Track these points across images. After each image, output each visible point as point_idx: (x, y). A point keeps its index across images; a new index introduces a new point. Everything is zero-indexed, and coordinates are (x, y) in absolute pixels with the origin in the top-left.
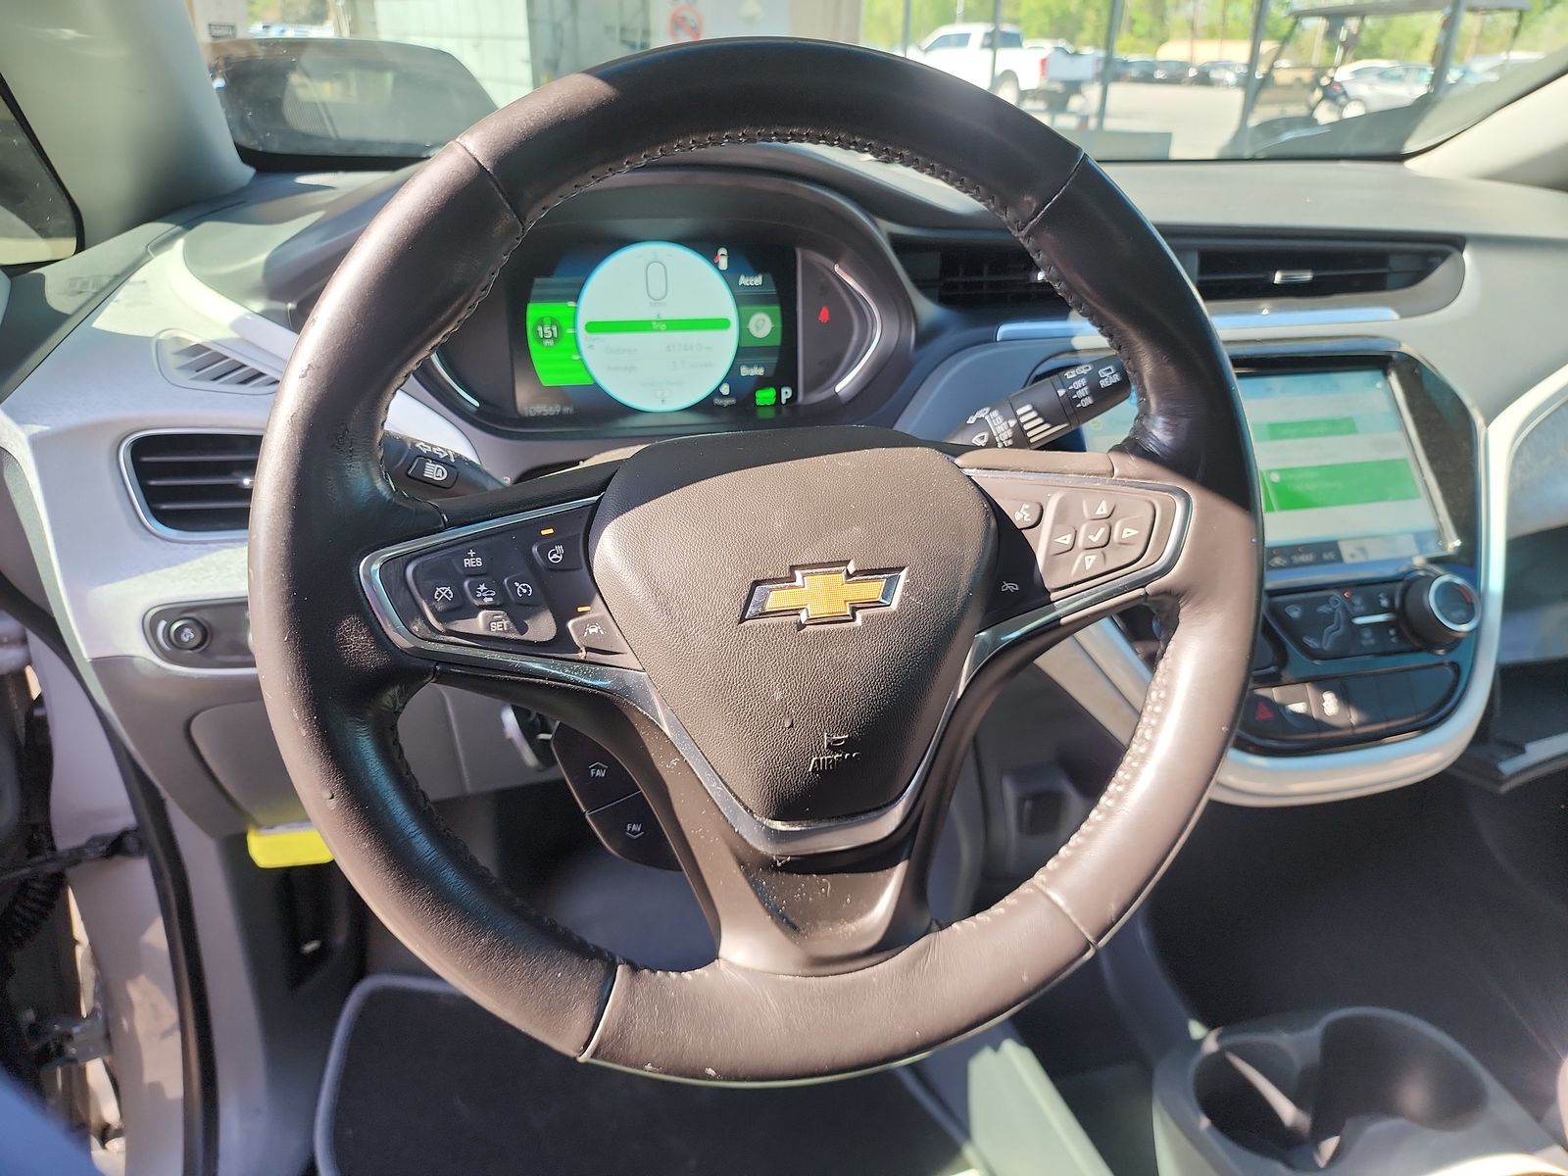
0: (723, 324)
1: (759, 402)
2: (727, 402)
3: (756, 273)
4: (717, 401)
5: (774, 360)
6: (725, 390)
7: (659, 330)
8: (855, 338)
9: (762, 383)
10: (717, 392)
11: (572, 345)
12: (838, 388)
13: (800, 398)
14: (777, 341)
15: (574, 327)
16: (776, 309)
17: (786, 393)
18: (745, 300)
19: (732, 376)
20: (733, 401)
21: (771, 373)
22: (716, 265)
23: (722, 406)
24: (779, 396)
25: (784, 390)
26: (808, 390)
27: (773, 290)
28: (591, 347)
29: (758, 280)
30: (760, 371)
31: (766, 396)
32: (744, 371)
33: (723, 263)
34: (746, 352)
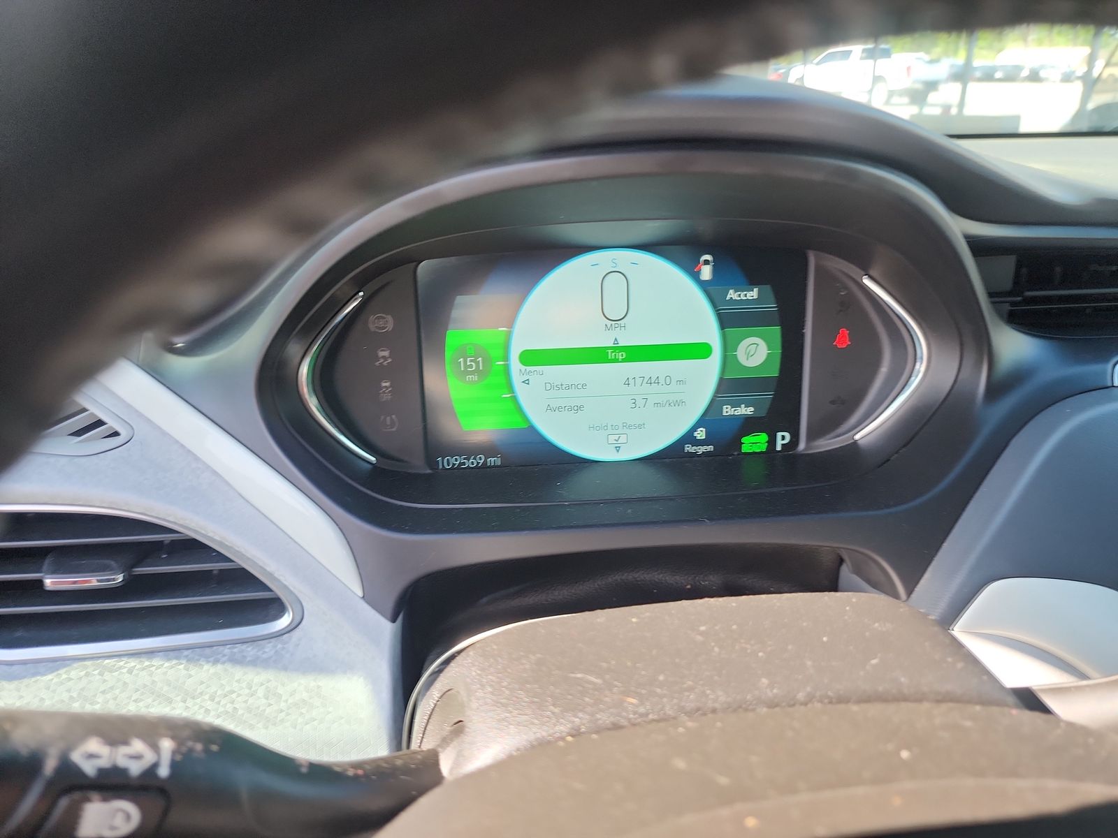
0: (699, 351)
1: (746, 448)
2: (701, 450)
3: (752, 282)
4: (689, 448)
5: (769, 395)
6: (701, 434)
7: (616, 361)
8: (884, 370)
9: (750, 426)
10: (689, 438)
11: (502, 379)
12: (857, 437)
13: (802, 446)
14: (774, 372)
15: (506, 358)
16: (776, 331)
17: (783, 438)
18: (732, 321)
19: (709, 418)
20: (711, 448)
21: (763, 413)
22: (695, 276)
23: (694, 455)
24: (772, 442)
25: (779, 435)
26: (813, 435)
27: (772, 306)
28: (526, 382)
29: (753, 294)
30: (749, 411)
31: (755, 443)
32: (728, 411)
33: (706, 273)
34: (731, 386)
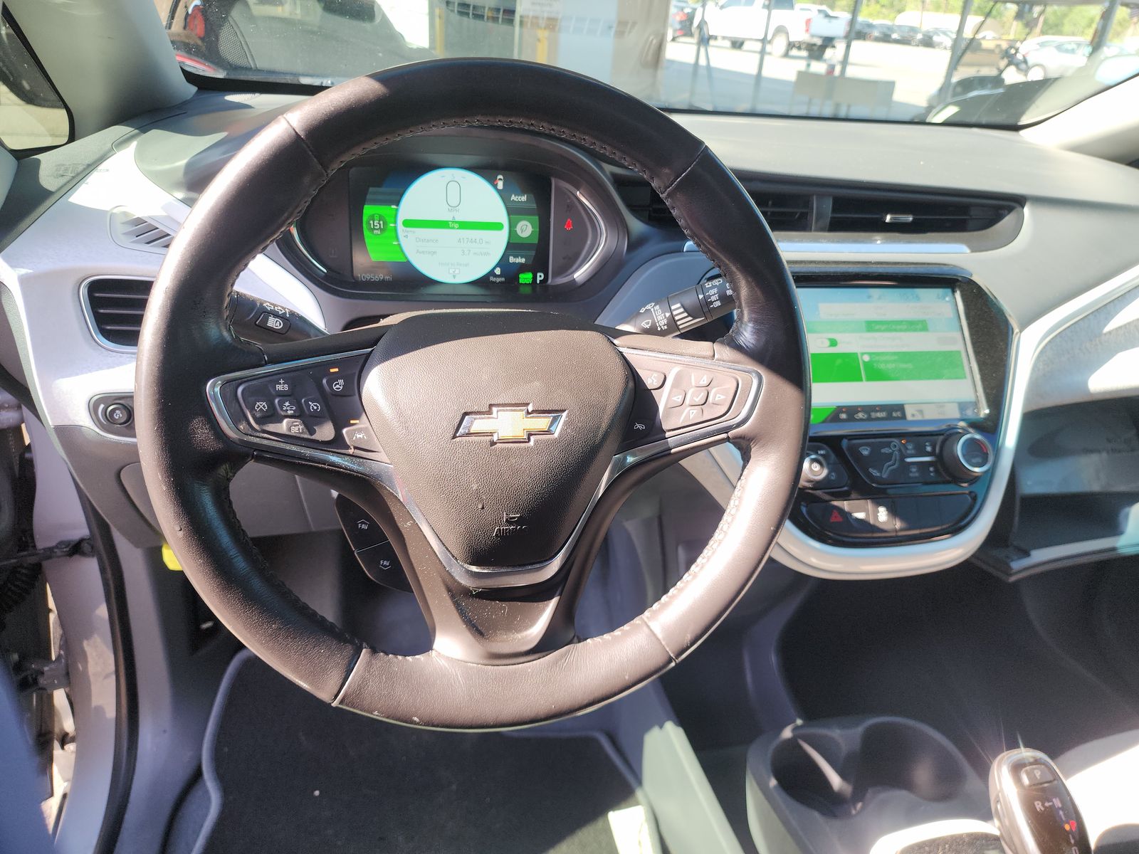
0: (498, 226)
1: (521, 281)
2: (498, 280)
3: (523, 193)
4: (492, 279)
5: (533, 253)
6: (498, 271)
7: (453, 228)
8: (589, 242)
9: (522, 268)
10: (492, 273)
11: (393, 234)
12: (576, 276)
13: (550, 281)
14: (536, 241)
15: (395, 222)
16: (536, 218)
17: (540, 276)
18: (514, 212)
19: (503, 263)
20: (503, 279)
21: (530, 262)
22: (495, 186)
23: (495, 282)
24: (535, 278)
25: (538, 274)
26: (556, 274)
27: (534, 206)
28: (406, 236)
29: (524, 198)
30: (523, 260)
31: (526, 278)
32: (512, 260)
33: (500, 185)
34: (513, 246)
